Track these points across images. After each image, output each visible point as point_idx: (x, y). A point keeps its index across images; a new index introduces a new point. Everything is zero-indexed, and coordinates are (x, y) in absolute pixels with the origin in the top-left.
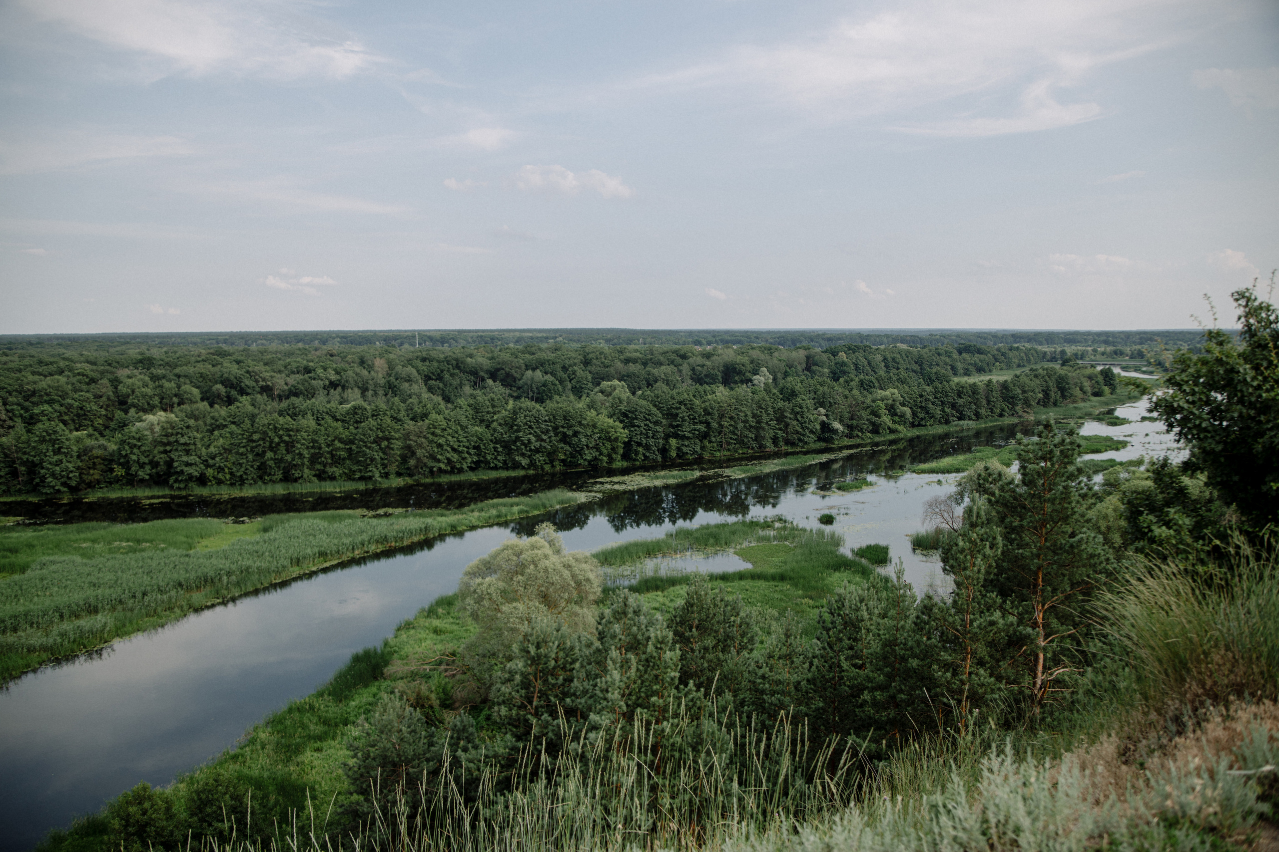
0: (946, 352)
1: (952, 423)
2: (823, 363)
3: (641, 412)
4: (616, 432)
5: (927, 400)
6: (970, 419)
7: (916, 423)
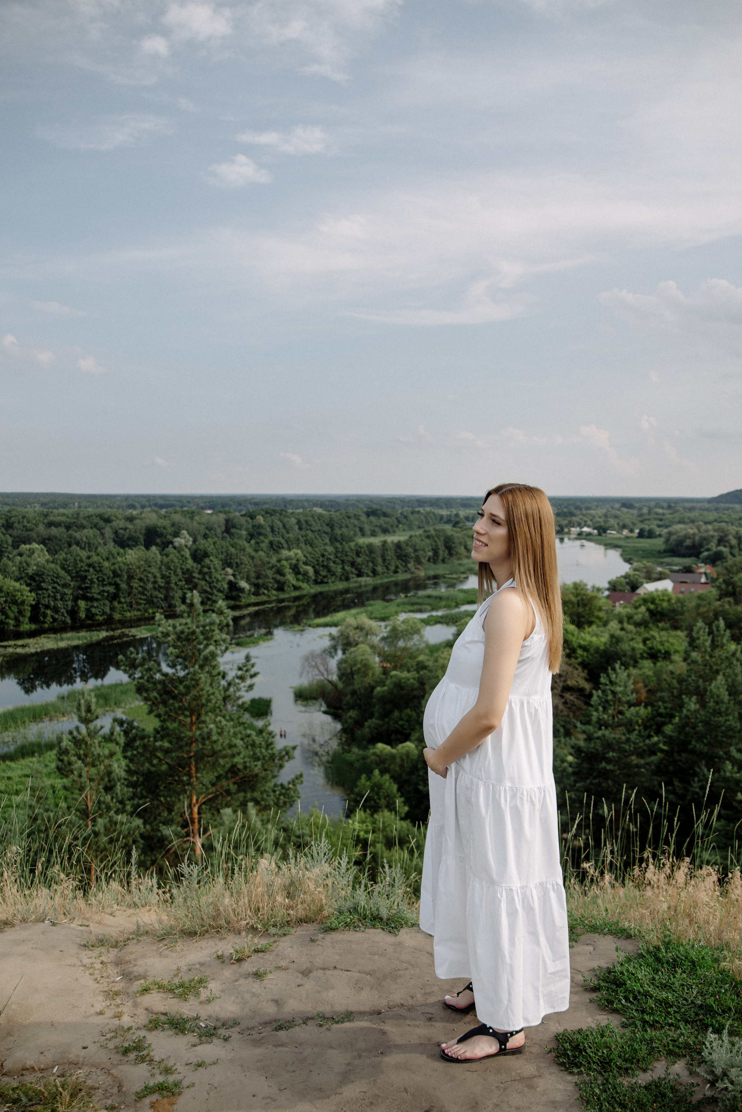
0: (355, 515)
1: (352, 580)
2: (241, 526)
3: (48, 575)
4: (22, 595)
5: (329, 559)
6: (368, 576)
7: (319, 580)
